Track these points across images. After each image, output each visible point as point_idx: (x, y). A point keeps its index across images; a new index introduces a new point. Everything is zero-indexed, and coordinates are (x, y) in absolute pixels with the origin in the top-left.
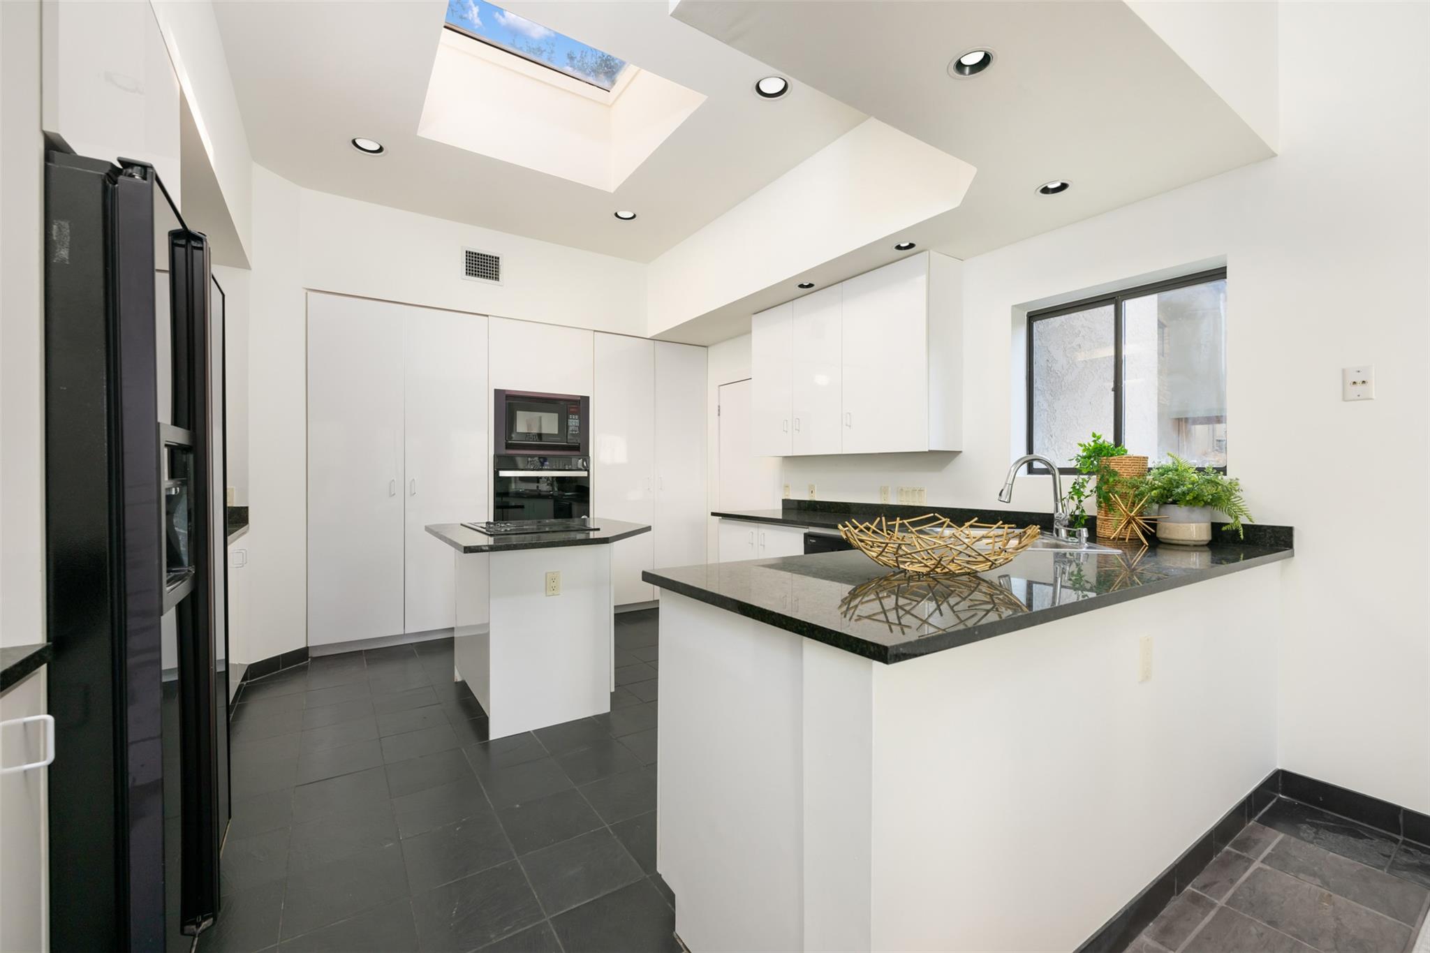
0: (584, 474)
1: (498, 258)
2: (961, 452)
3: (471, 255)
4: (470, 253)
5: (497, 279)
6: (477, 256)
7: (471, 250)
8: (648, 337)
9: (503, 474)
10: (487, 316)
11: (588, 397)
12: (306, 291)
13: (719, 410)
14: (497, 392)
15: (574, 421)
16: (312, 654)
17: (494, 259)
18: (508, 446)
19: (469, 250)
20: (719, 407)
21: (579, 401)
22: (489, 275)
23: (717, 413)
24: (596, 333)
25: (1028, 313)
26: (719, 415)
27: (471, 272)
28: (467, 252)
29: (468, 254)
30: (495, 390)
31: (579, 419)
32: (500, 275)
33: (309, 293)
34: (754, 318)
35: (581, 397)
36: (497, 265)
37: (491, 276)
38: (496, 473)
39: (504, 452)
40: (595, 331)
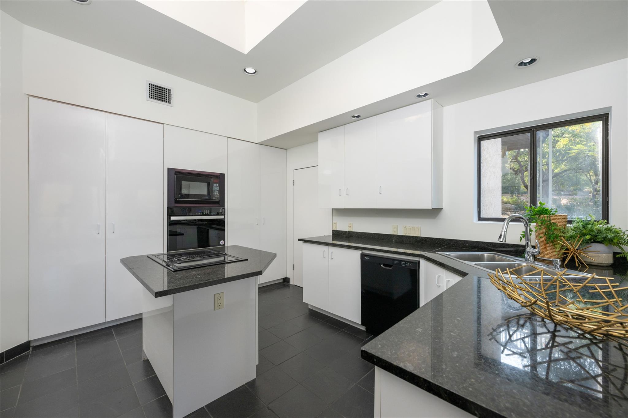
0: (222, 217)
1: (170, 90)
2: (442, 208)
3: (152, 86)
4: (151, 85)
5: (169, 102)
6: (156, 87)
7: (153, 83)
8: (256, 143)
9: (173, 218)
10: (163, 124)
11: (224, 174)
12: (28, 96)
13: (294, 183)
14: (169, 169)
15: (216, 187)
16: (32, 344)
17: (167, 91)
18: (177, 202)
19: (151, 83)
20: (294, 181)
21: (219, 176)
22: (164, 100)
23: (292, 183)
24: (228, 138)
25: (479, 136)
26: (294, 185)
27: (152, 97)
28: (149, 84)
29: (150, 86)
30: (168, 169)
31: (219, 186)
32: (171, 100)
33: (31, 98)
34: (320, 134)
35: (220, 174)
36: (169, 94)
37: (166, 100)
38: (169, 218)
39: (173, 205)
40: (228, 137)
